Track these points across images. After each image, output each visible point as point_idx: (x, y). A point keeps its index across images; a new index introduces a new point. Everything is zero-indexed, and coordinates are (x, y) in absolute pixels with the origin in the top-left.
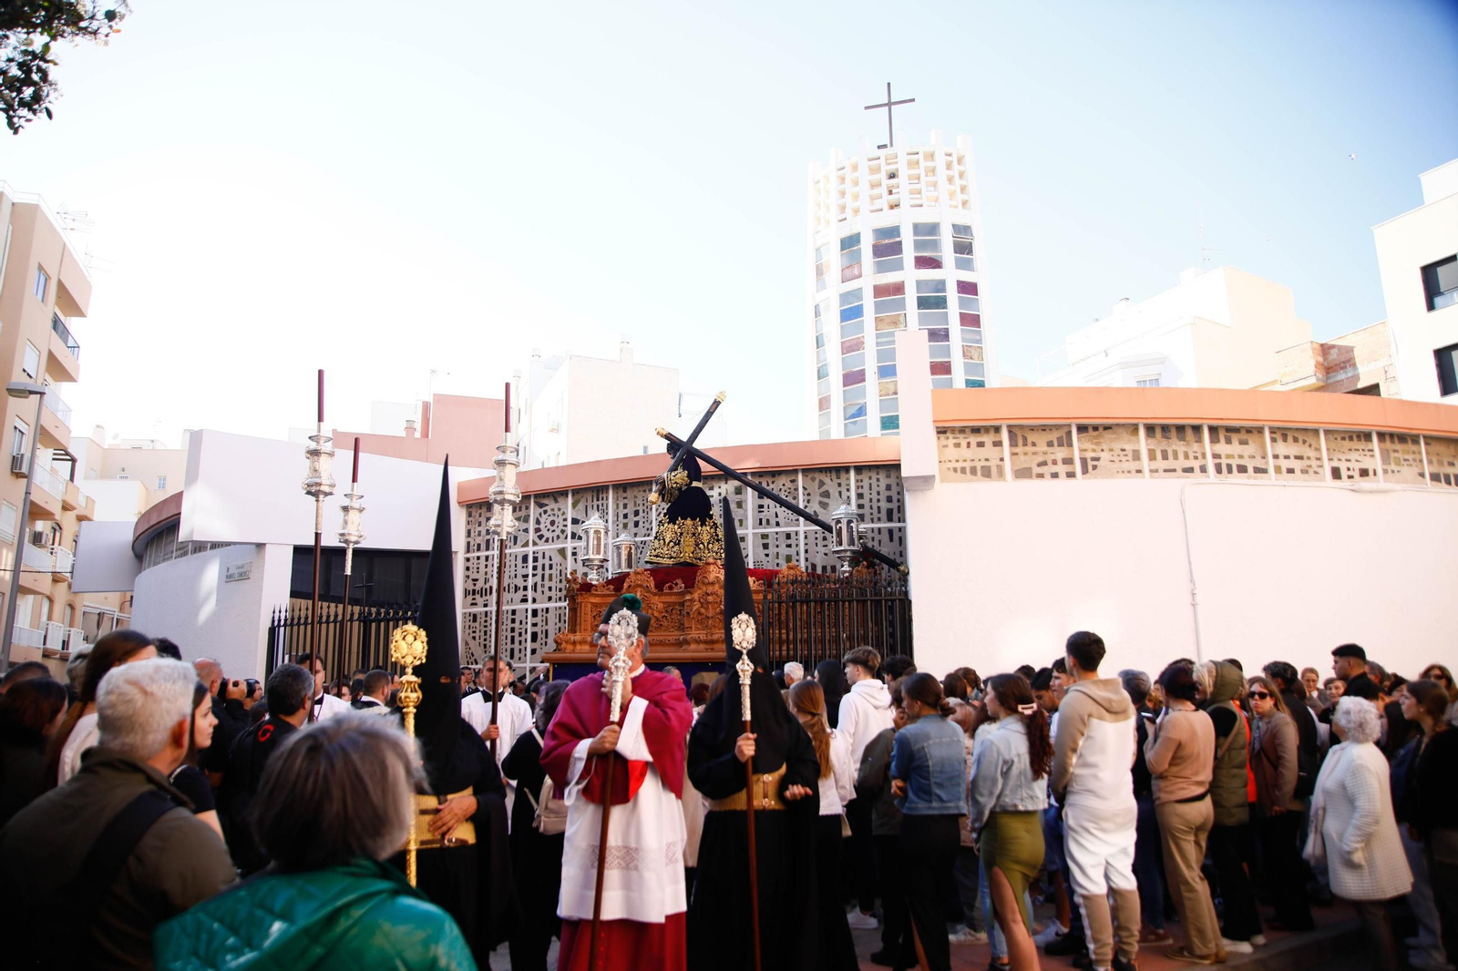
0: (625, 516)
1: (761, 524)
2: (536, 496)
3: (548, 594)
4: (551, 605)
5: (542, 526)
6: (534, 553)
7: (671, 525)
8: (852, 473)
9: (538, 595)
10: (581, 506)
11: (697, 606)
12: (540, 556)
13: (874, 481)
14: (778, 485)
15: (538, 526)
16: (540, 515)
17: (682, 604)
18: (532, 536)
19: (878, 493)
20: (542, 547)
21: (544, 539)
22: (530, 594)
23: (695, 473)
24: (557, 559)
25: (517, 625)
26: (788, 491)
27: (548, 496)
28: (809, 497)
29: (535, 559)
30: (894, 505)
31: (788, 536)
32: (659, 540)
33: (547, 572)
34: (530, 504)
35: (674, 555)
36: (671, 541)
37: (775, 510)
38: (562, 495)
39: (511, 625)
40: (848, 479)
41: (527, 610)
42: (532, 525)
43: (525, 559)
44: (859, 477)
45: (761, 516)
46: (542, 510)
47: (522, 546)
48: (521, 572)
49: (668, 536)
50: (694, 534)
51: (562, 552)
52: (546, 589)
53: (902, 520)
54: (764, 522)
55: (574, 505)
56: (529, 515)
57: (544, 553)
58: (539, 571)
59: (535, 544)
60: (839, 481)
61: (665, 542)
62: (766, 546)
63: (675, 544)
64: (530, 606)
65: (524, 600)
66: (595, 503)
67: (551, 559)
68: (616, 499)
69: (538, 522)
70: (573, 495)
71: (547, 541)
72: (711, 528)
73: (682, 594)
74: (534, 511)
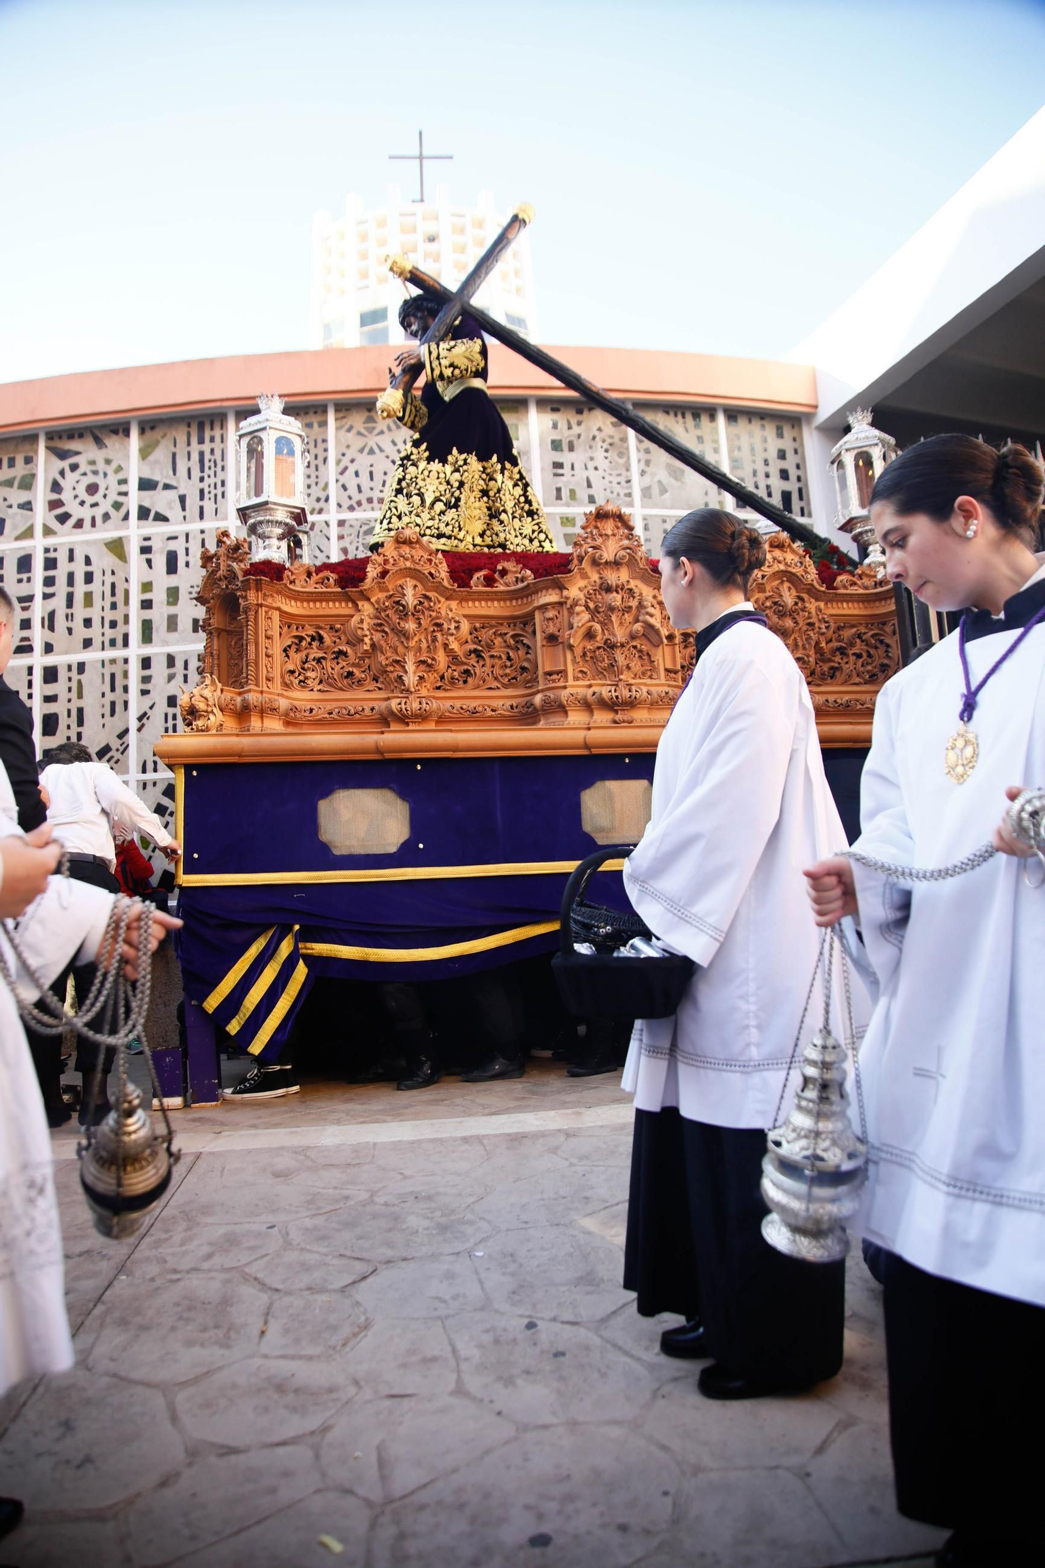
2: (51, 436)
3: (81, 633)
4: (91, 656)
5: (66, 496)
6: (47, 550)
7: (436, 466)
8: (722, 419)
9: (59, 638)
10: (161, 454)
12: (62, 557)
13: (757, 440)
14: (588, 430)
15: (55, 496)
16: (62, 473)
18: (41, 515)
20: (66, 537)
21: (71, 522)
22: (38, 636)
24: (103, 561)
26: (609, 441)
27: (81, 436)
28: (648, 457)
29: (51, 564)
30: (792, 486)
33: (80, 588)
34: (36, 452)
36: (437, 500)
38: (116, 432)
40: (716, 431)
41: (30, 670)
42: (41, 495)
43: (25, 564)
44: (733, 431)
46: (65, 464)
47: (18, 538)
49: (431, 488)
50: (485, 493)
51: (117, 547)
52: (78, 624)
53: (806, 511)
55: (144, 453)
56: (33, 476)
57: (71, 551)
58: (61, 588)
59: (48, 531)
60: (698, 433)
61: (423, 501)
63: (448, 505)
64: (39, 660)
65: (25, 649)
66: (195, 447)
67: (88, 561)
69: (56, 487)
70: (142, 431)
71: (79, 524)
72: (515, 485)
74: (44, 465)
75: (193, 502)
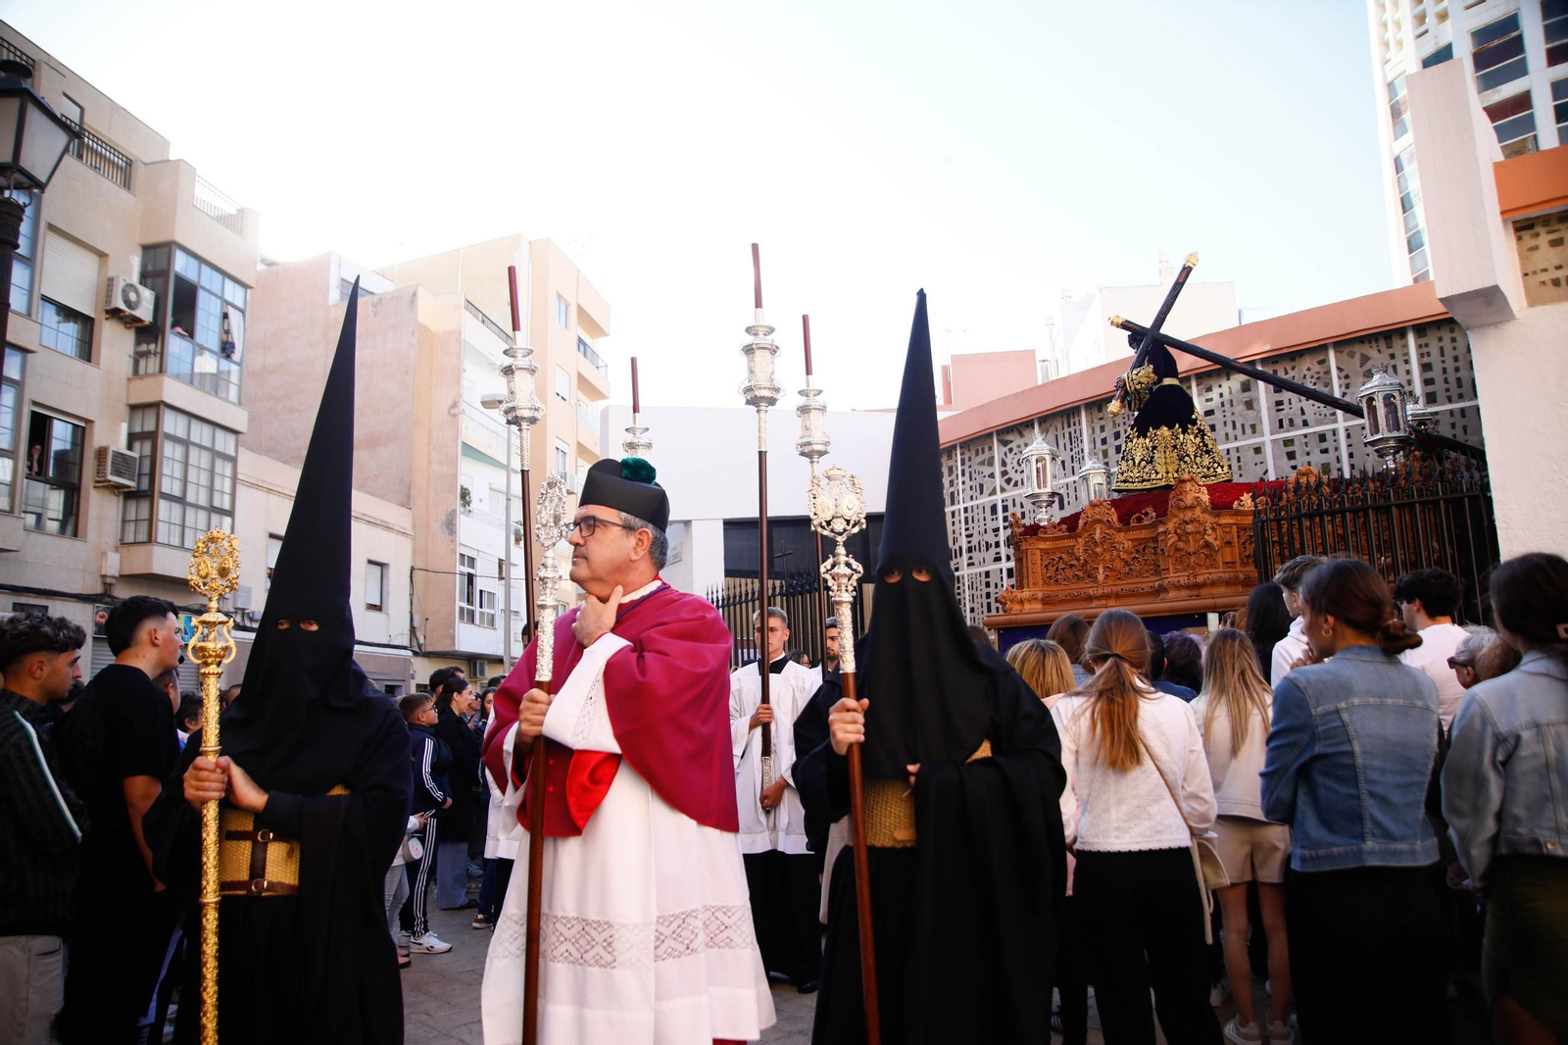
0: (1104, 441)
1: (1281, 426)
2: (1000, 433)
5: (1009, 468)
6: (1003, 501)
7: (1141, 440)
8: (1411, 338)
10: (1050, 437)
11: (1172, 539)
12: (1010, 504)
13: (1447, 343)
14: (1300, 371)
15: (1004, 469)
16: (1006, 454)
17: (1155, 540)
18: (998, 481)
19: (1456, 359)
20: (1011, 492)
21: (1012, 483)
22: (1003, 551)
23: (1166, 366)
25: (992, 589)
26: (1316, 376)
27: (1012, 431)
28: (1348, 381)
29: (1005, 508)
31: (1322, 438)
32: (1127, 461)
34: (993, 443)
35: (1146, 477)
36: (1142, 460)
37: (1299, 405)
38: (1027, 426)
39: (985, 590)
40: (1406, 346)
41: (1001, 570)
42: (997, 469)
43: (994, 509)
44: (1423, 341)
45: (1281, 415)
46: (1006, 449)
47: (990, 495)
48: (991, 525)
49: (1138, 454)
50: (1175, 447)
54: (1286, 423)
56: (993, 457)
57: (1014, 500)
59: (1003, 490)
60: (1391, 351)
61: (1134, 463)
62: (1291, 456)
63: (1148, 463)
65: (998, 559)
66: (1067, 430)
67: (1022, 507)
68: (1091, 422)
69: (1004, 464)
70: (1040, 425)
72: (1196, 437)
73: (1154, 526)
74: (998, 451)
75: (1068, 464)
